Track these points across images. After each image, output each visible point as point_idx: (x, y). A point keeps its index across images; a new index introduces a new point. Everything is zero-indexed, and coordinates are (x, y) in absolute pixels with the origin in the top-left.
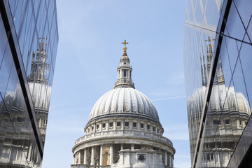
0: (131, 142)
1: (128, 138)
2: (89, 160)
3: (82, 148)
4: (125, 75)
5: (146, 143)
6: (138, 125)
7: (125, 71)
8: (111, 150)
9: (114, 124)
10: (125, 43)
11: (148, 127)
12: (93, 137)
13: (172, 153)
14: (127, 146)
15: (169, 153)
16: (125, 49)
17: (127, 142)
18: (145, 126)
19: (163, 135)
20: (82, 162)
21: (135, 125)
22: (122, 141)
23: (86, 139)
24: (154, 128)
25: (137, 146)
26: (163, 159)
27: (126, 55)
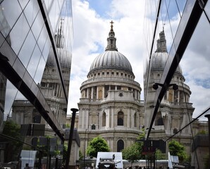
0: (115, 84)
1: (113, 82)
2: (90, 95)
3: (86, 87)
4: (112, 43)
5: (124, 85)
6: (120, 74)
7: (112, 41)
8: (103, 89)
9: (105, 74)
11: (126, 75)
12: (92, 81)
13: (140, 90)
14: (113, 87)
15: (138, 91)
16: (112, 26)
17: (113, 84)
18: (124, 75)
19: (135, 80)
20: (86, 96)
21: (117, 74)
22: (110, 84)
23: (88, 82)
24: (129, 76)
25: (119, 87)
26: (134, 96)
27: (112, 30)
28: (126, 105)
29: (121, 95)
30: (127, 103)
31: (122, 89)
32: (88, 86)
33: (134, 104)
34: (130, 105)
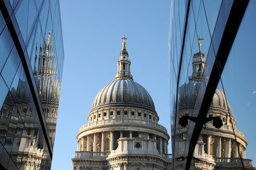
0: (130, 129)
2: (91, 146)
3: (85, 134)
4: (124, 68)
5: (143, 130)
7: (124, 64)
8: (111, 137)
10: (124, 38)
11: (145, 115)
12: (95, 125)
13: (167, 139)
14: (126, 134)
16: (125, 44)
17: (126, 129)
18: (142, 115)
20: (85, 147)
21: (133, 114)
22: (122, 128)
24: (150, 116)
25: (135, 134)
26: (158, 147)
27: (125, 49)
28: (145, 161)
29: (138, 146)
30: (147, 157)
31: (140, 136)
32: (89, 132)
33: (158, 159)
34: (151, 161)
